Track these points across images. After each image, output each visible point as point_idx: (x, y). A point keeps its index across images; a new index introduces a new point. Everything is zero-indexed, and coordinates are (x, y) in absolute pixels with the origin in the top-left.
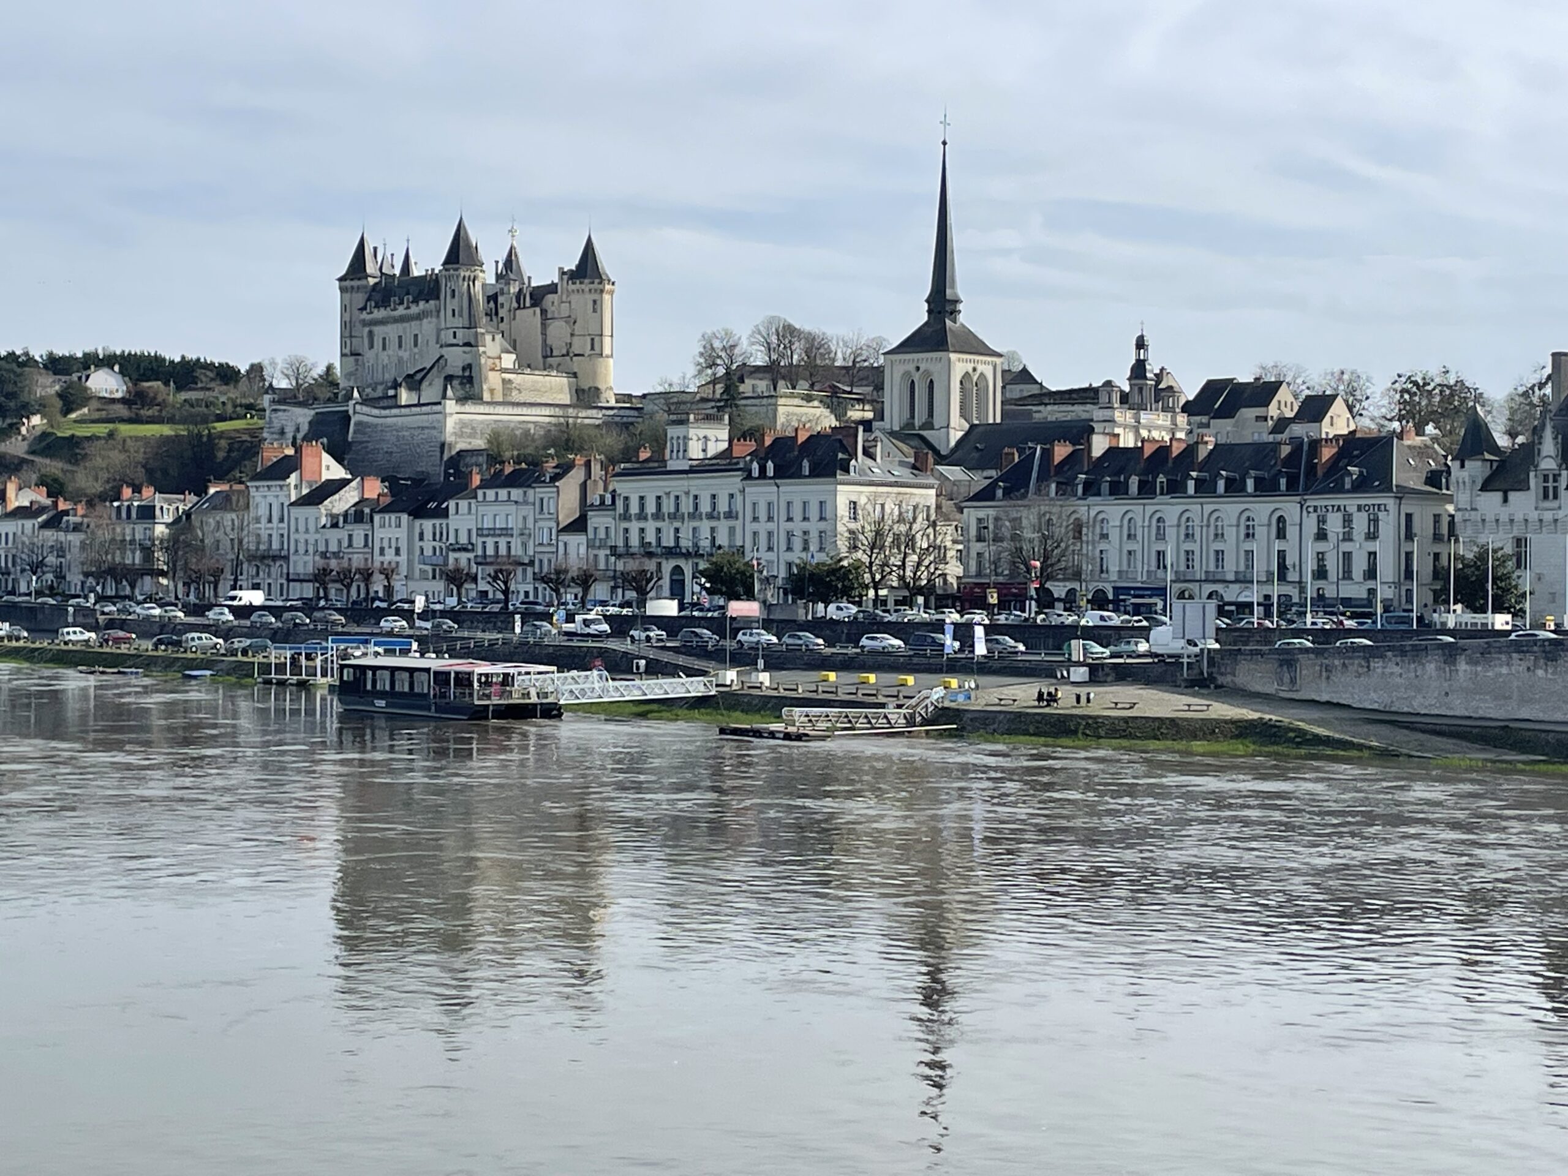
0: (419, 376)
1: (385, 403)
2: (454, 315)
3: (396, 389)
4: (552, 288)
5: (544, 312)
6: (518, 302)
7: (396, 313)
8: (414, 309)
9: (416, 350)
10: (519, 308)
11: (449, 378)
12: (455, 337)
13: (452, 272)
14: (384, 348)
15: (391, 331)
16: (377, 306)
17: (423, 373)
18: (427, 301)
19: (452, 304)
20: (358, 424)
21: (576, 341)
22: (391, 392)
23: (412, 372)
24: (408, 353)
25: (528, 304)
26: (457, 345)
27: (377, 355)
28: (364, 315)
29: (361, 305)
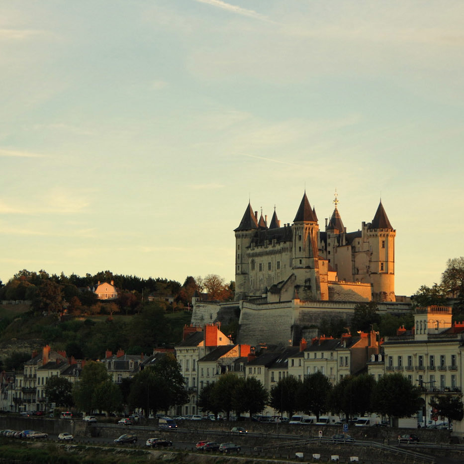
0: (280, 286)
1: (261, 301)
2: (300, 251)
3: (266, 293)
4: (358, 234)
5: (353, 248)
6: (338, 242)
7: (267, 250)
8: (278, 247)
9: (278, 271)
10: (339, 246)
11: (297, 287)
12: (301, 263)
13: (299, 225)
14: (260, 270)
15: (265, 260)
16: (257, 246)
17: (282, 284)
18: (285, 243)
19: (299, 244)
20: (244, 314)
21: (373, 265)
22: (264, 296)
23: (276, 283)
24: (273, 273)
25: (344, 244)
26: (302, 268)
27: (256, 274)
28: (250, 251)
29: (248, 245)
